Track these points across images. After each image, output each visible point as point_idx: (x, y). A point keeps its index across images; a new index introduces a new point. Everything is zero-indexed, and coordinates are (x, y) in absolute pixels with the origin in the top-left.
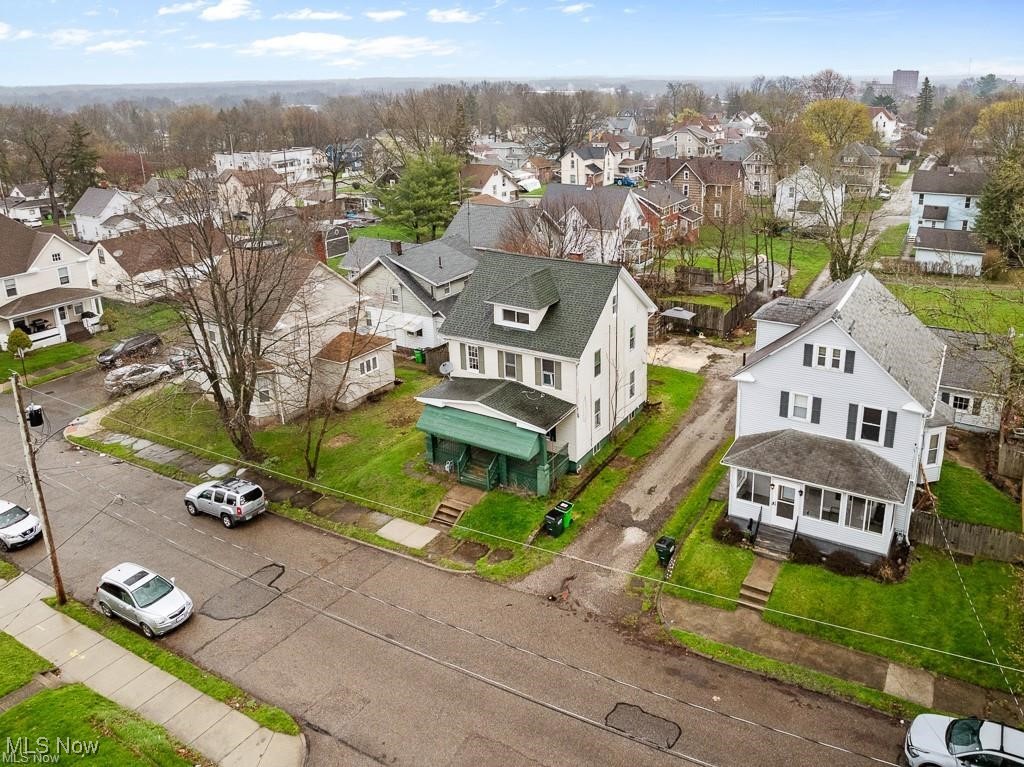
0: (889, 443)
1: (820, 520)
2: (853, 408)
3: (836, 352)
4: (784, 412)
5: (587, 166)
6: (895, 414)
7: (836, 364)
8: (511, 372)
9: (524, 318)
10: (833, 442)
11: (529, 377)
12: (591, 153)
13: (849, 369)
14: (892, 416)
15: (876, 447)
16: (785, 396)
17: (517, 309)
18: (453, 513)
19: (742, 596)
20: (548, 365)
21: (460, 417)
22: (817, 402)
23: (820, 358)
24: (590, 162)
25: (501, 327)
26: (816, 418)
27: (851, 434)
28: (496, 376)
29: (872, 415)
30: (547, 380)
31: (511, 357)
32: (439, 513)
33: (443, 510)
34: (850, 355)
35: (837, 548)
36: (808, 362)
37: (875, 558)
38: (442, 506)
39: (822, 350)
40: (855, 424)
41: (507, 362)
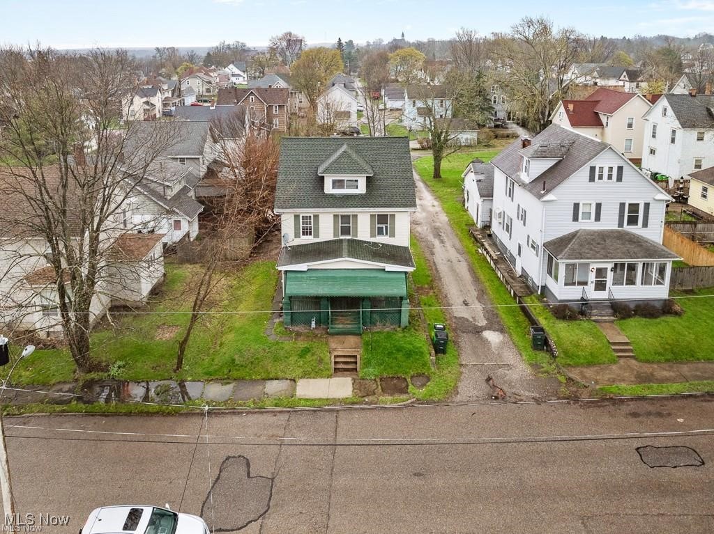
0: (645, 225)
1: (625, 286)
2: (622, 205)
3: (611, 169)
4: (575, 218)
5: (144, 103)
6: (649, 204)
7: (610, 177)
8: (346, 231)
9: (354, 184)
10: (612, 232)
11: (364, 231)
12: (144, 93)
13: (619, 179)
14: (647, 205)
15: (637, 230)
16: (576, 206)
17: (345, 177)
18: (352, 360)
19: (616, 351)
20: (383, 219)
21: (325, 275)
22: (599, 206)
23: (599, 175)
24: (145, 99)
25: (332, 195)
26: (598, 218)
27: (621, 224)
28: (331, 238)
29: (634, 208)
30: (380, 232)
31: (345, 218)
32: (336, 363)
33: (338, 360)
34: (620, 169)
35: (636, 302)
36: (592, 179)
37: (662, 302)
38: (336, 357)
39: (601, 169)
40: (623, 216)
41: (342, 224)
